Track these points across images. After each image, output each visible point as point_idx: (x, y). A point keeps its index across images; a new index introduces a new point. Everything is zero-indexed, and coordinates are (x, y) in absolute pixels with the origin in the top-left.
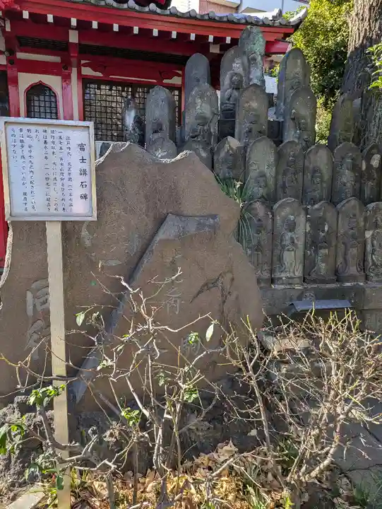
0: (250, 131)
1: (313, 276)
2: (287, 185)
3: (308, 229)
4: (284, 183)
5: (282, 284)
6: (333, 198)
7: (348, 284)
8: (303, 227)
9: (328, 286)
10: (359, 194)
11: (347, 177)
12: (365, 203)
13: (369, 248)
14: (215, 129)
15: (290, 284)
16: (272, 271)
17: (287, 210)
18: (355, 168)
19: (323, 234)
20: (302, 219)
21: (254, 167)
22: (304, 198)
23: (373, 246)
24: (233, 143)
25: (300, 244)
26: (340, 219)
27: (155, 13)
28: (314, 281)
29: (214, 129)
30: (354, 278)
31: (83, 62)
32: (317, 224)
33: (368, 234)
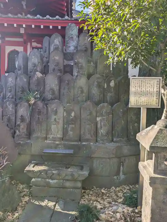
0: (54, 69)
1: (67, 138)
2: (65, 94)
3: (65, 114)
4: (64, 93)
5: (50, 140)
7: (84, 143)
8: (62, 114)
9: (72, 143)
11: (95, 91)
13: (99, 126)
14: (39, 69)
15: (54, 141)
16: (47, 134)
18: (100, 86)
19: (72, 117)
21: (48, 86)
23: (101, 125)
25: (61, 122)
26: (82, 111)
27: (49, 19)
28: (67, 140)
30: (87, 140)
31: (33, 40)
33: (98, 119)
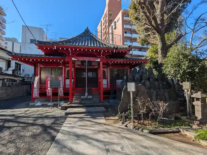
0: (145, 79)
4: (151, 86)
6: (159, 88)
8: (155, 93)
10: (163, 88)
11: (161, 85)
12: (164, 89)
13: (166, 96)
17: (152, 90)
18: (162, 84)
19: (158, 94)
20: (155, 92)
21: (147, 84)
22: (155, 89)
24: (143, 81)
25: (155, 95)
26: (161, 92)
29: (139, 79)
32: (157, 92)
33: (165, 94)
